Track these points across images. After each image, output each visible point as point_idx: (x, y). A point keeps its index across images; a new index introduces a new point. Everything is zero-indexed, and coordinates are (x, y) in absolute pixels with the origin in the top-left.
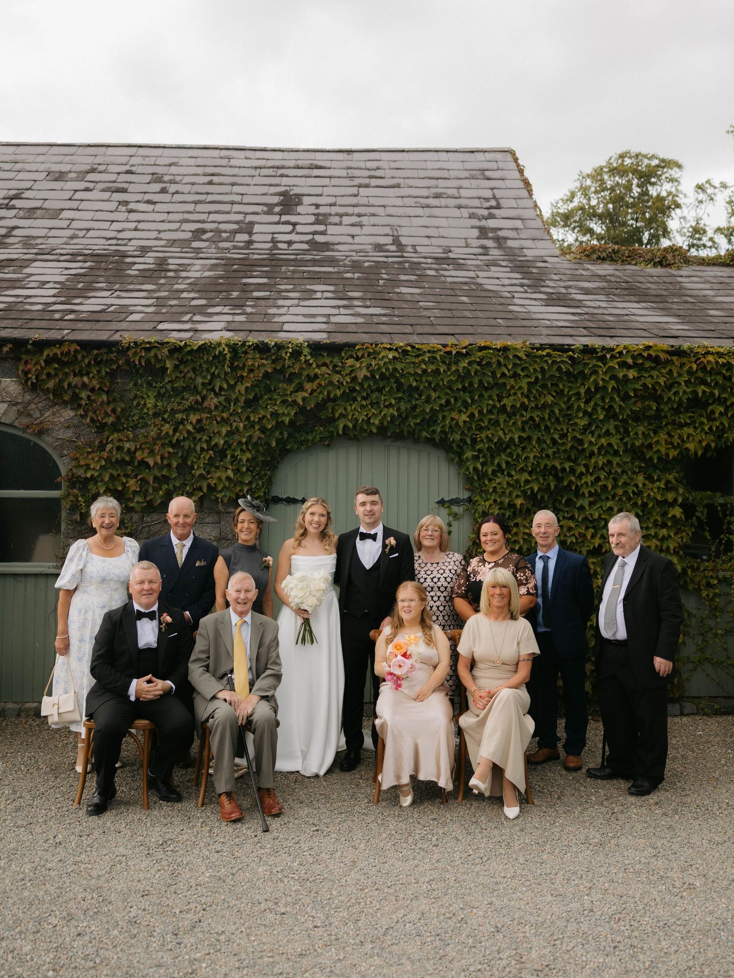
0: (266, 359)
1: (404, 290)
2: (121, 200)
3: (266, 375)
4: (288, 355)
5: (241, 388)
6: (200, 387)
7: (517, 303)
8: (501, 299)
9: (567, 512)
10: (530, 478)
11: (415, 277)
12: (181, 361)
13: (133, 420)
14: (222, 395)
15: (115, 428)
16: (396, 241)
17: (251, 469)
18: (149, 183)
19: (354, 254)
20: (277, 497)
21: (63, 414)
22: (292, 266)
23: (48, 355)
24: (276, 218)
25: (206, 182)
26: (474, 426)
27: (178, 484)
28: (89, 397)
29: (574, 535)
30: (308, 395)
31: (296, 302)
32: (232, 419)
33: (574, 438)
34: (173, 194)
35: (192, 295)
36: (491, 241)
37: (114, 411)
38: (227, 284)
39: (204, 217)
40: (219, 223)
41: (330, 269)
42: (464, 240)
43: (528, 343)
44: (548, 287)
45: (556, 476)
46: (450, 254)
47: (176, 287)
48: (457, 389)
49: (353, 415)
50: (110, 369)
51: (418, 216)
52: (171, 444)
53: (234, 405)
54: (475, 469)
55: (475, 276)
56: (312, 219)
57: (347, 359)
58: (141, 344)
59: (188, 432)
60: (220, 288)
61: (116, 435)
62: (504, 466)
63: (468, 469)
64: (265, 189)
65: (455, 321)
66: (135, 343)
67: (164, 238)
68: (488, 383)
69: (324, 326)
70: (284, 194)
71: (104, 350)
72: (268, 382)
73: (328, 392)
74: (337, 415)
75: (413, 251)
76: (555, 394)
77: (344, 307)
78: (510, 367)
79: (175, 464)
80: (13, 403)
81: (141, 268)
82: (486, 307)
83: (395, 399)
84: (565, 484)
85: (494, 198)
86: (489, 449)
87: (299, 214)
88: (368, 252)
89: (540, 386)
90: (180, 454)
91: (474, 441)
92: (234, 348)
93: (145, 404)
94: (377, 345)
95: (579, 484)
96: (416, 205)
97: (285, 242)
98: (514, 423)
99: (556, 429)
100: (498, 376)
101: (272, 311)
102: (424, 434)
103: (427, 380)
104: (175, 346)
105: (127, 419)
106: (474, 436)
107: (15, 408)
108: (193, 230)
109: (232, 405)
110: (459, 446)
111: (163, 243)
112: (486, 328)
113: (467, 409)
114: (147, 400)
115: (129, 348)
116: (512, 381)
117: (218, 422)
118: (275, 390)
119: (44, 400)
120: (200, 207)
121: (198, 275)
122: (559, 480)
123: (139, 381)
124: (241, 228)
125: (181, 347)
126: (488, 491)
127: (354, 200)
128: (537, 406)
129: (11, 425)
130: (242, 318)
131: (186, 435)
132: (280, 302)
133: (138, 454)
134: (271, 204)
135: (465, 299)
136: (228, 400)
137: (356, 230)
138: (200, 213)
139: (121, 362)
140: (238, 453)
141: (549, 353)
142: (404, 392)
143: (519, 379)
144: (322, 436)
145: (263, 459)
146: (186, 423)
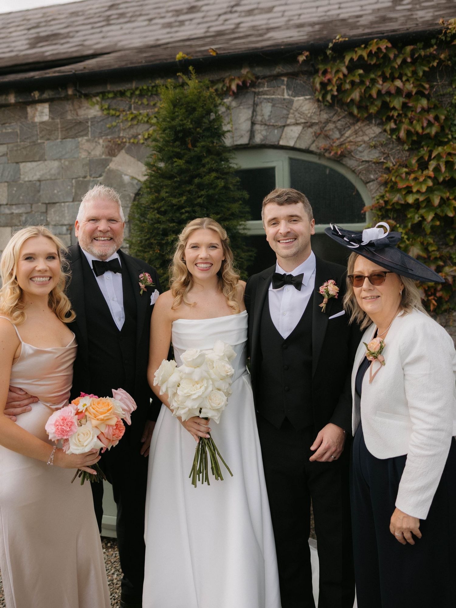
15: (439, 140)
21: (367, 132)
23: (351, 60)
28: (403, 105)
37: (437, 118)
50: (429, 68)
61: (440, 149)
71: (420, 45)
80: (308, 125)
107: (310, 130)
119: (344, 117)
129: (307, 151)
139: (442, 56)
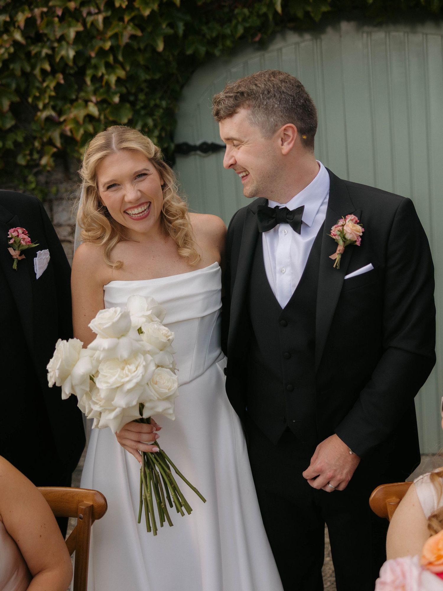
20: (186, 144)
27: (20, 139)
59: (16, 43)
90: (14, 86)
144: (247, 25)
145: (148, 77)
146: (12, 29)
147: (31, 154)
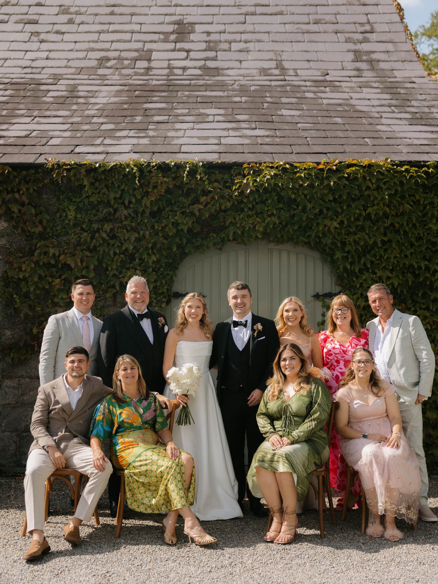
0: (168, 177)
1: (284, 112)
2: (33, 31)
3: (168, 191)
4: (186, 172)
5: (146, 201)
6: (112, 202)
7: (384, 123)
8: (370, 119)
9: (423, 303)
10: (391, 275)
11: (296, 100)
12: (96, 180)
13: (57, 230)
14: (130, 208)
15: (42, 236)
16: (280, 66)
17: (156, 270)
18: (57, 15)
19: (241, 78)
20: (177, 293)
22: (187, 91)
24: (171, 46)
25: (108, 13)
26: (343, 231)
28: (20, 211)
29: (429, 323)
30: (202, 207)
31: (191, 125)
32: (138, 227)
33: (429, 241)
34: (79, 24)
35: (101, 120)
36: (364, 63)
37: (41, 222)
38: (131, 109)
39: (107, 46)
40: (121, 51)
41: (221, 94)
42: (340, 63)
43: (389, 160)
44: (413, 106)
45: (413, 273)
46: (327, 76)
47: (87, 112)
48: (329, 201)
49: (241, 224)
50: (37, 187)
51: (300, 42)
52: (88, 249)
53: (141, 215)
54: (345, 268)
55: (348, 97)
56: (203, 46)
57: (236, 176)
58: (63, 166)
59: (103, 239)
60: (125, 113)
61: (43, 242)
62: (369, 266)
63: (339, 268)
64: (161, 19)
65: (328, 141)
66: (58, 165)
67: (72, 66)
68: (355, 195)
69: (216, 148)
70: (179, 23)
71: (33, 171)
72: (170, 197)
73: (220, 204)
74: (227, 224)
75: (294, 74)
76: (412, 204)
77: (233, 129)
78: (374, 181)
79: (92, 267)
81: (55, 95)
82: (357, 127)
83: (276, 209)
84: (421, 280)
85: (369, 22)
86: (356, 251)
87: (193, 41)
88: (254, 76)
89: (400, 197)
90: (96, 258)
91: (344, 244)
92: (140, 167)
93: (66, 216)
94: (260, 164)
95: (433, 279)
96: (298, 31)
97: (180, 68)
98: (378, 229)
99: (413, 233)
100: (364, 189)
101: (171, 134)
102: (302, 238)
103: (303, 193)
104: (91, 168)
105: (52, 229)
106: (344, 240)
108: (98, 58)
109: (139, 216)
110: (331, 249)
111: (72, 71)
112: (355, 147)
113: (337, 217)
114: (69, 213)
115: (53, 169)
116: (376, 193)
117: (128, 231)
118: (175, 203)
120: (103, 37)
121: (105, 100)
122: (417, 276)
123: (61, 197)
124: (141, 55)
125: (96, 168)
126: (356, 286)
127: (241, 28)
128: (397, 214)
130: (145, 141)
131: (102, 242)
132: (178, 126)
133: (62, 257)
134: (167, 33)
135: (339, 120)
136: (136, 212)
137: (242, 56)
138: (104, 42)
139: (46, 181)
140: (145, 256)
141: (407, 169)
142: (284, 204)
143: (382, 191)
144: (215, 241)
145: (166, 261)
146: (101, 231)
147: (99, 292)
